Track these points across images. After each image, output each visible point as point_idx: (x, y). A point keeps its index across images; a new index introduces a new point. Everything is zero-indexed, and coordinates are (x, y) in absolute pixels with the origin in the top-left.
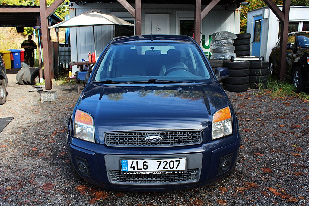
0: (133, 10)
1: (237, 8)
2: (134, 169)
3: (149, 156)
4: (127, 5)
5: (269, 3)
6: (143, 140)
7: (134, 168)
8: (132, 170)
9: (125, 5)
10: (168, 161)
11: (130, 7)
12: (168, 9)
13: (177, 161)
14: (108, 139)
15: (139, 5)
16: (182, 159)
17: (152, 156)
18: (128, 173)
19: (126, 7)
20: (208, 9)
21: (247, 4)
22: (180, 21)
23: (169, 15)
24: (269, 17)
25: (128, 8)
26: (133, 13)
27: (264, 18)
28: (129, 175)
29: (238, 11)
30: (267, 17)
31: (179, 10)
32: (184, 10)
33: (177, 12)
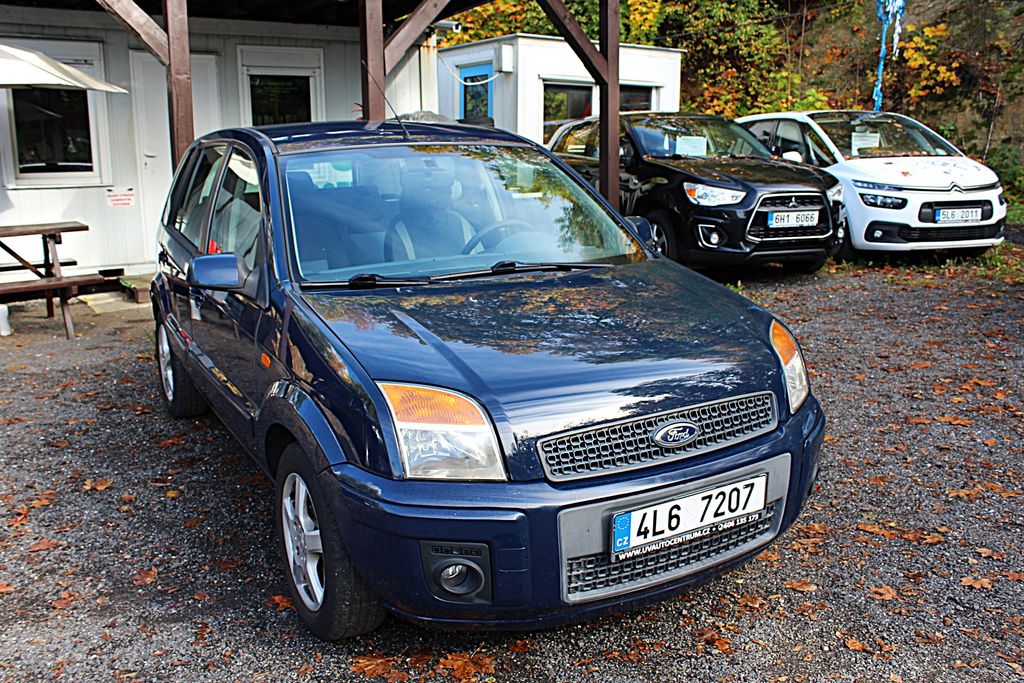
0: (160, 33)
1: (427, 39)
2: (645, 537)
3: (682, 485)
4: (137, 17)
5: (568, 27)
6: (653, 442)
7: (645, 533)
8: (641, 540)
9: (129, 15)
10: (727, 489)
11: (148, 24)
12: (207, 35)
13: (747, 486)
14: (552, 458)
15: (180, 17)
16: (758, 476)
17: (688, 484)
18: (630, 555)
19: (132, 21)
20: (403, 41)
21: (454, 28)
22: (253, 78)
23: (213, 57)
24: (516, 67)
25: (140, 26)
26: (160, 45)
27: (501, 72)
28: (634, 557)
29: (428, 47)
30: (511, 70)
31: (245, 39)
32: (261, 40)
33: (239, 47)
